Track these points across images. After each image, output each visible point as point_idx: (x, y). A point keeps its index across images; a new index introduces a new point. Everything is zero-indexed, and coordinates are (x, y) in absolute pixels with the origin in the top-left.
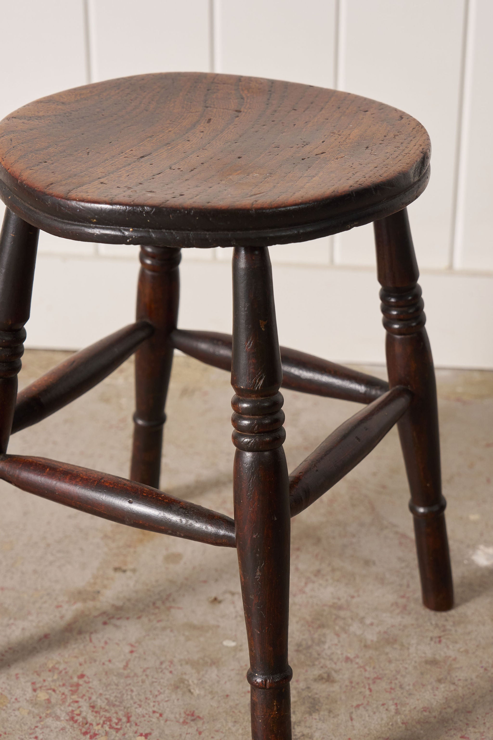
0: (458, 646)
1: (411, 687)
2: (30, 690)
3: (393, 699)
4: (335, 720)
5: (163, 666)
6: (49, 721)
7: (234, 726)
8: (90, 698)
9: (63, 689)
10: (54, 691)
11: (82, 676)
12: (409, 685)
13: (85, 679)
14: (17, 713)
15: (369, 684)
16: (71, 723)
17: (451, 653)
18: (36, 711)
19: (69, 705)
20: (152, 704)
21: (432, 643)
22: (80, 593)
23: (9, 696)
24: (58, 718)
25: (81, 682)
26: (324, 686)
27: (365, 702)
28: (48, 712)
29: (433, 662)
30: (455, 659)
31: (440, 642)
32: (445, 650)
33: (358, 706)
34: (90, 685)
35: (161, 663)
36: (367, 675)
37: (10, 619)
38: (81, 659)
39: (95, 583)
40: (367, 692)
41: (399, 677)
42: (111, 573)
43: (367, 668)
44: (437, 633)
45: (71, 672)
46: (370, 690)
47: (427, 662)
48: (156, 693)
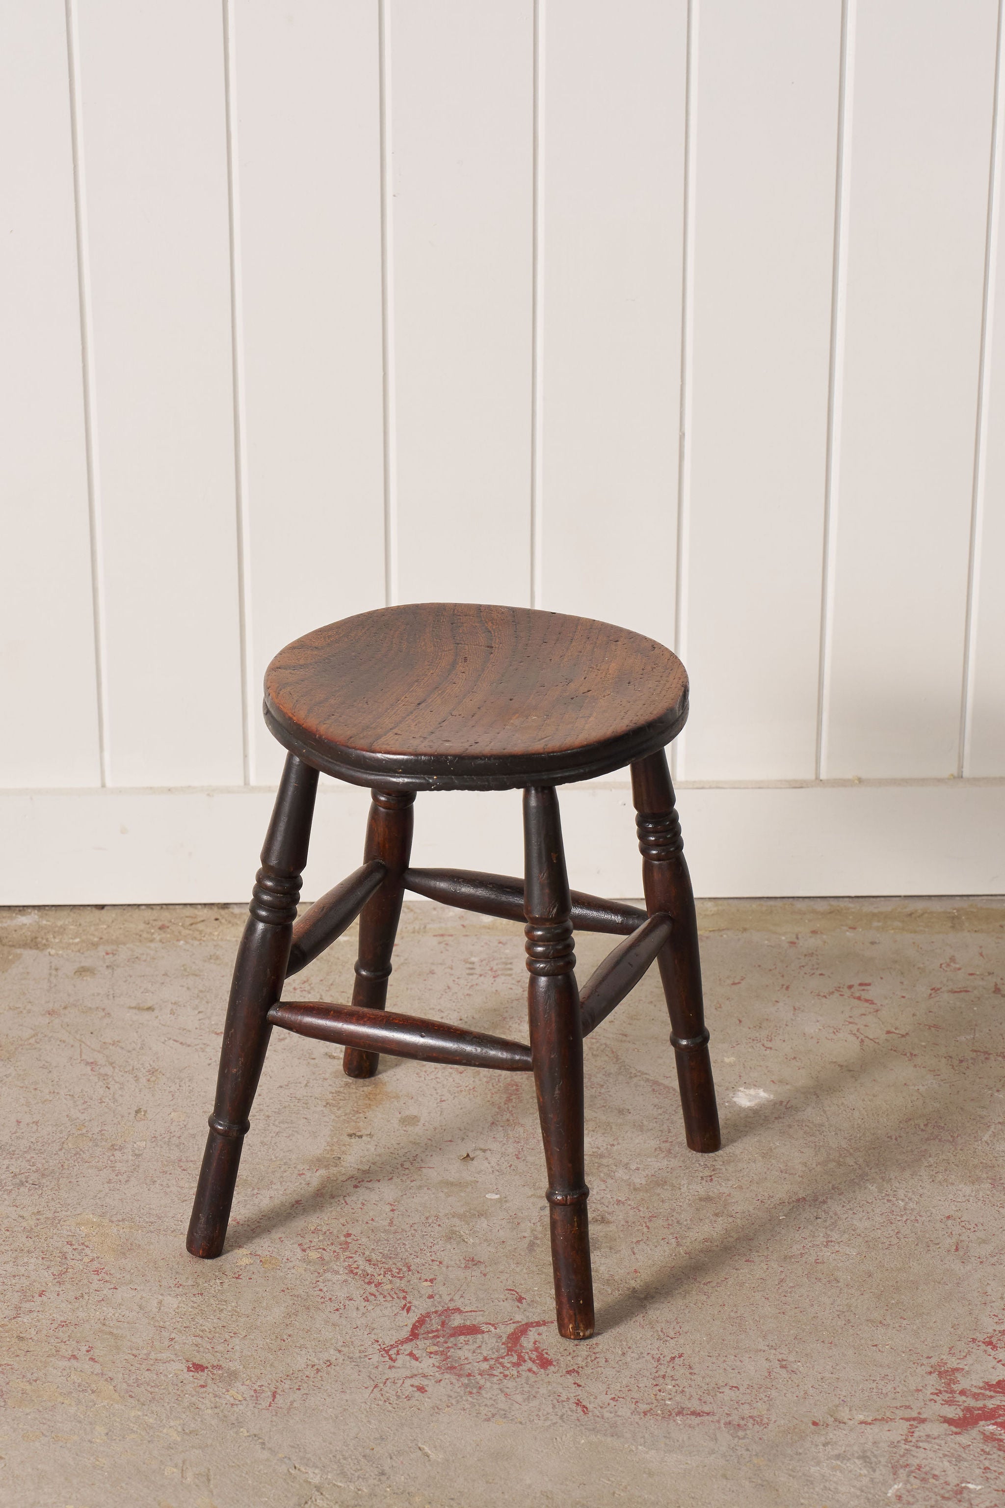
0: (730, 1183)
1: (689, 1222)
2: (299, 1250)
3: (672, 1234)
4: (618, 1255)
5: (430, 1221)
6: (329, 1275)
7: (517, 1267)
8: (364, 1254)
9: (333, 1248)
10: (324, 1249)
11: (349, 1235)
12: (686, 1220)
13: (352, 1237)
14: (293, 1271)
15: (646, 1223)
16: (352, 1275)
17: (724, 1189)
18: (312, 1268)
19: (344, 1261)
20: (429, 1254)
21: (704, 1182)
22: (319, 1160)
23: (279, 1258)
24: (337, 1273)
25: (349, 1240)
26: (600, 1227)
27: (645, 1238)
28: (325, 1268)
29: (708, 1199)
30: (729, 1195)
31: (711, 1180)
32: (718, 1187)
33: (638, 1242)
34: (360, 1242)
35: (427, 1218)
36: (642, 1214)
37: (253, 1189)
38: (342, 1221)
39: (332, 1150)
40: (645, 1230)
41: (674, 1214)
42: (347, 1139)
43: (641, 1209)
44: (707, 1173)
45: (335, 1232)
46: (648, 1227)
47: (701, 1199)
48: (430, 1245)
